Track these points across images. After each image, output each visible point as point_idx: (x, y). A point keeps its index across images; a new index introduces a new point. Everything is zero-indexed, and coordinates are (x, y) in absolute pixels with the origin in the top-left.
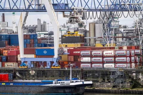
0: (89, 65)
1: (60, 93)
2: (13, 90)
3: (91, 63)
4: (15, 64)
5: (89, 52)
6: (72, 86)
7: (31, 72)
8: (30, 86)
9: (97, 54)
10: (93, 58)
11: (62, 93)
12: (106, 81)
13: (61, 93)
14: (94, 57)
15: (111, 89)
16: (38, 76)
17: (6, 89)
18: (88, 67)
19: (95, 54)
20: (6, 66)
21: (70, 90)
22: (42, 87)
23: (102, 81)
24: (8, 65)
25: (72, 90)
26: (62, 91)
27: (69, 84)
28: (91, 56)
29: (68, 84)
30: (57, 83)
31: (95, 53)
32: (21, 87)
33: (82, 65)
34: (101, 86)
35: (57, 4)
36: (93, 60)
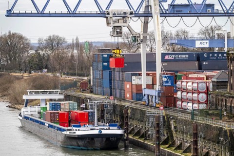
3: (181, 100)
5: (180, 83)
19: (183, 87)
35: (189, 5)
36: (182, 96)
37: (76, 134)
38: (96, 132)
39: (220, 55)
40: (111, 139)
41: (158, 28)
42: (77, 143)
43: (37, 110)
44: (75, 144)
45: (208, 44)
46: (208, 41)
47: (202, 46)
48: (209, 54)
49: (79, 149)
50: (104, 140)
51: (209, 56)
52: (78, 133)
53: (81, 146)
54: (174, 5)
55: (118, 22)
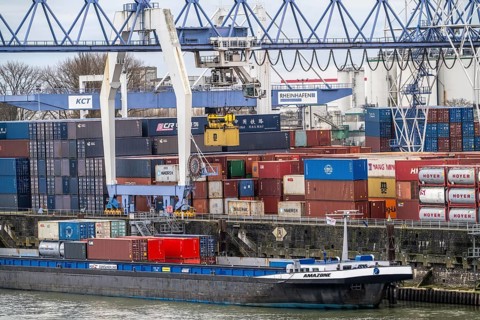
0: (441, 212)
1: (305, 302)
2: (187, 290)
3: (447, 205)
4: (254, 206)
5: (441, 172)
6: (336, 282)
7: (275, 232)
8: (229, 280)
9: (462, 178)
10: (453, 192)
11: (314, 302)
12: (466, 265)
13: (309, 302)
14: (454, 187)
15: (473, 291)
16: (292, 246)
17: (171, 285)
18: (437, 218)
19: (455, 179)
20: (232, 210)
21: (336, 294)
22: (258, 281)
23: (456, 265)
24: (235, 209)
25: (342, 294)
26: (313, 297)
27: (328, 275)
28: (447, 185)
29: (326, 275)
30: (297, 271)
31: (458, 176)
32: (206, 282)
33: (423, 212)
34: (452, 282)
35: (206, 30)
36: (451, 197)
37: (332, 277)
38: (370, 272)
39: (253, 122)
41: (183, 72)
42: (319, 296)
46: (90, 97)
47: (80, 106)
53: (328, 302)
54: (185, 30)
55: (231, 59)
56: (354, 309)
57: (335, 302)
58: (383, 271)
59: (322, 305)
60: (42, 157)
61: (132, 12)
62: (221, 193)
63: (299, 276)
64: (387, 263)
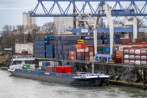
0: (128, 61)
3: (129, 59)
5: (128, 51)
15: (125, 82)
19: (131, 53)
28: (129, 54)
35: (122, 10)
36: (130, 57)
37: (86, 78)
38: (97, 77)
40: (104, 80)
42: (85, 83)
43: (22, 66)
44: (83, 83)
45: (87, 31)
46: (87, 29)
47: (85, 32)
48: (107, 36)
49: (85, 86)
50: (100, 80)
51: (107, 37)
52: (87, 77)
53: (87, 84)
54: (115, 10)
55: (83, 19)
56: (93, 86)
57: (88, 84)
58: (100, 76)
59: (86, 85)
60: (57, 45)
61: (100, 5)
62: (93, 55)
63: (79, 77)
64: (104, 74)
